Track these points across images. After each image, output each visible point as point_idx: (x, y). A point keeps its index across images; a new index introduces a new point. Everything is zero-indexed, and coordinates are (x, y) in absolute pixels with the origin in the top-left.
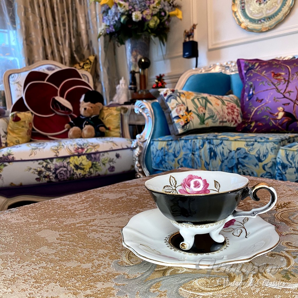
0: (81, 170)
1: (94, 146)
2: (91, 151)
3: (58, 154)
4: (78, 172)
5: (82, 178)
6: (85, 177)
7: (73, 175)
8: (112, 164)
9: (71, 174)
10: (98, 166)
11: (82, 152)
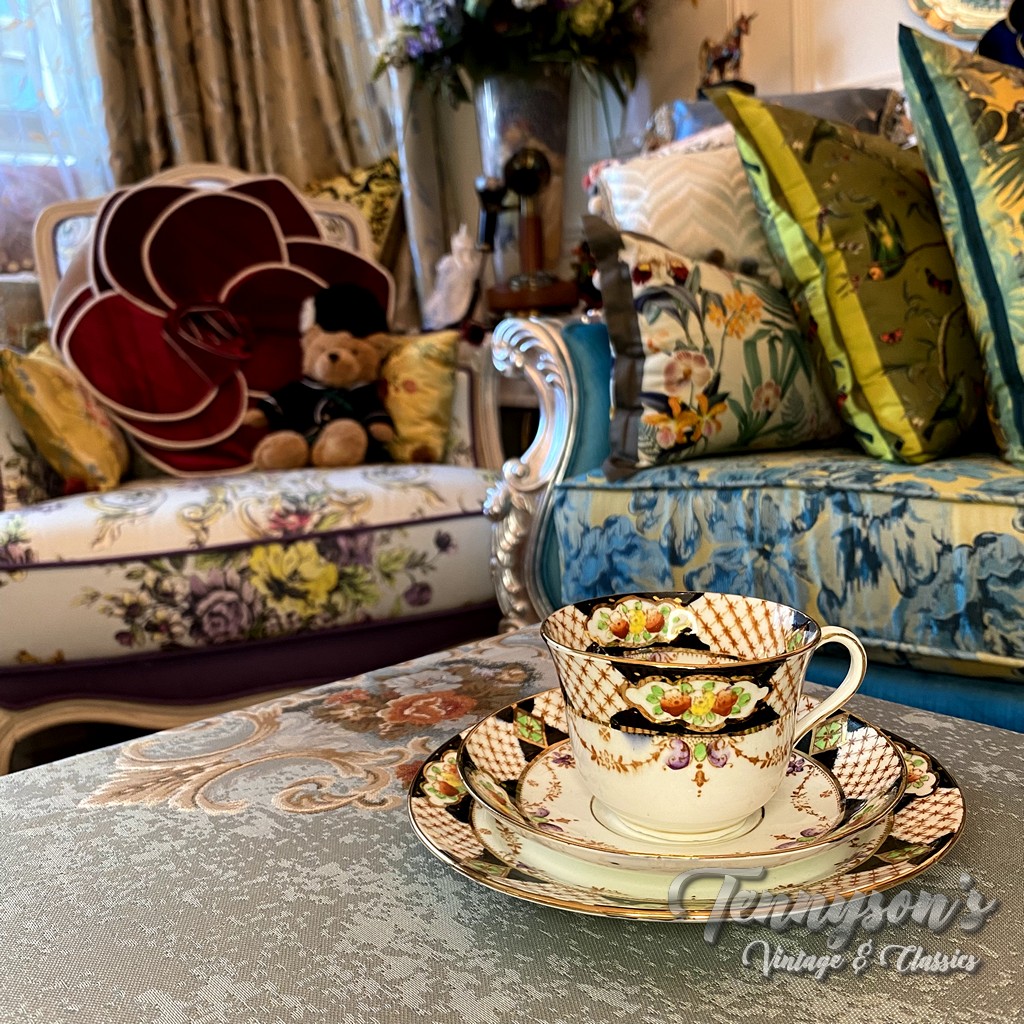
0: (293, 601)
1: (350, 506)
2: (337, 521)
3: (203, 535)
4: (283, 608)
5: (300, 631)
6: (312, 627)
7: (264, 618)
8: (419, 576)
9: (255, 612)
10: (362, 583)
11: (300, 529)
